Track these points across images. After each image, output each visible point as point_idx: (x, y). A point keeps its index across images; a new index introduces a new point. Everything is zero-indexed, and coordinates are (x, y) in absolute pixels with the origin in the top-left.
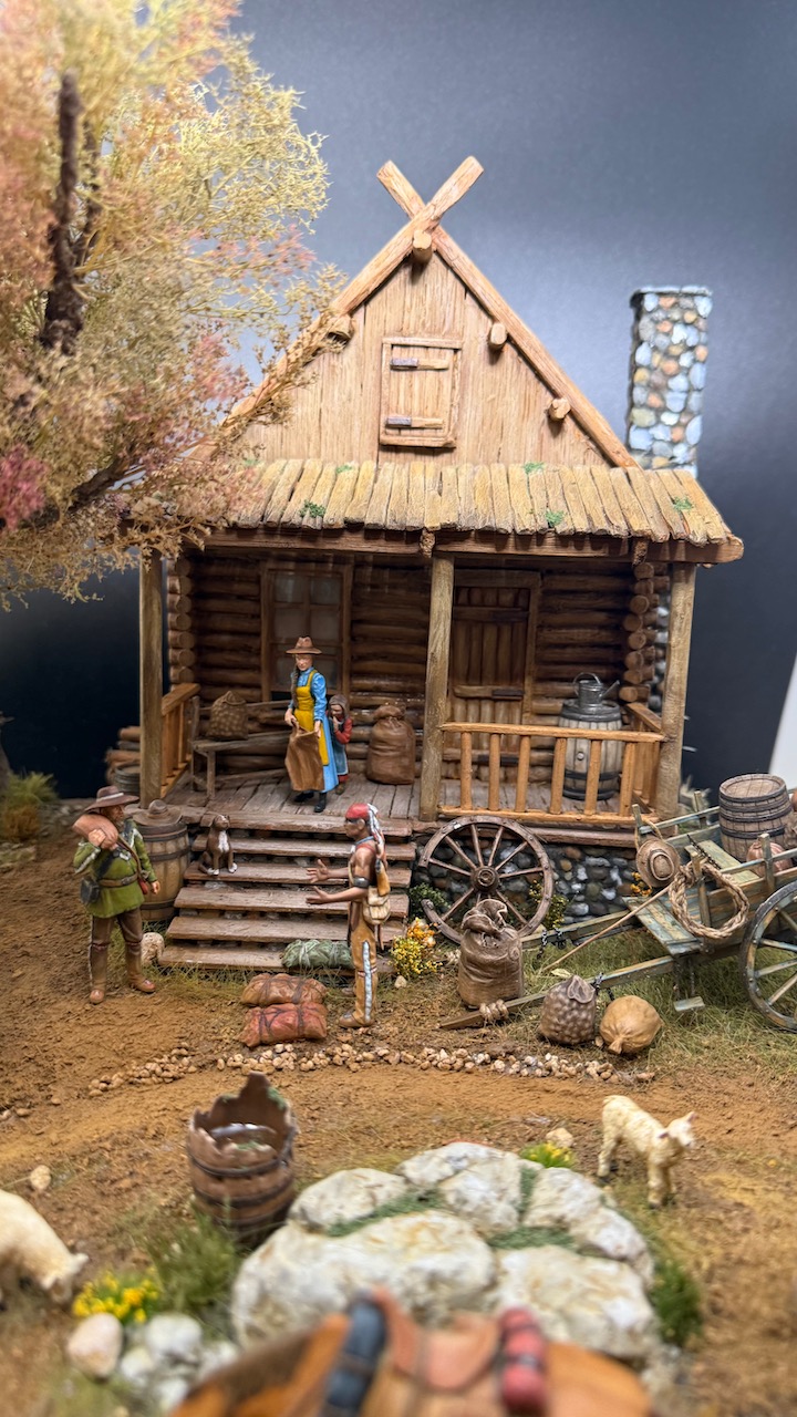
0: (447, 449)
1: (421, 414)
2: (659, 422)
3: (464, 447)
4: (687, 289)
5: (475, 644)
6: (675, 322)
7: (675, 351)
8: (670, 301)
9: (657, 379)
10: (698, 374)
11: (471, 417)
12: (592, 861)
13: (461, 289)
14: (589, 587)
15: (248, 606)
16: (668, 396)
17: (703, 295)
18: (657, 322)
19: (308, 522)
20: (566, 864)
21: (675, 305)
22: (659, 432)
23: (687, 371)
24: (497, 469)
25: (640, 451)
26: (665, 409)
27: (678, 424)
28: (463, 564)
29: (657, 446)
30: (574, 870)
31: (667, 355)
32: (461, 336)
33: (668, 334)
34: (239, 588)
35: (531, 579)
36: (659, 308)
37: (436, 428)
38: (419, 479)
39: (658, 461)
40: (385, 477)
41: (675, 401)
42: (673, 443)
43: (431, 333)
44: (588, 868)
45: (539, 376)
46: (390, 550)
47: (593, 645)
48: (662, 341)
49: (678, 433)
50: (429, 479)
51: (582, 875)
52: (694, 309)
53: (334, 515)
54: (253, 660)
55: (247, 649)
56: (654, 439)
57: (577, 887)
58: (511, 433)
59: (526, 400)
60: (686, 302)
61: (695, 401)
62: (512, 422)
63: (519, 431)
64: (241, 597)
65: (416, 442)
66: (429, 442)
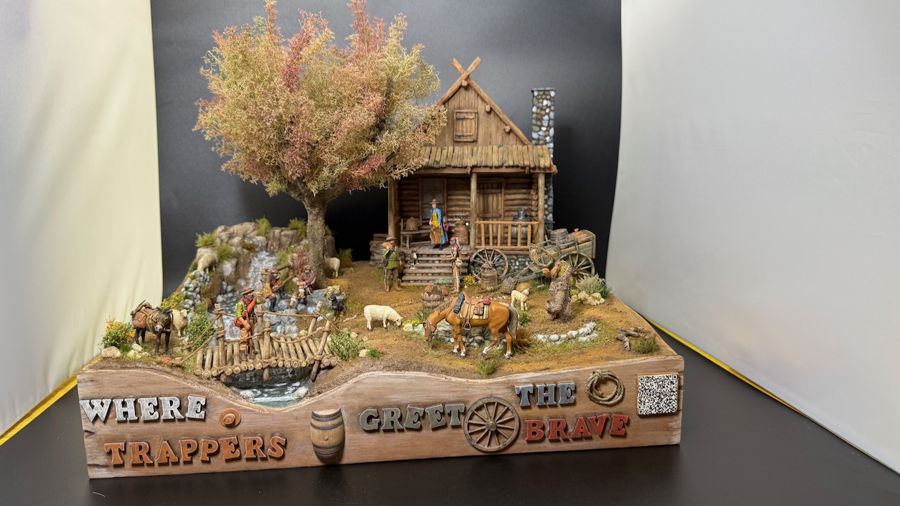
0: (475, 141)
1: (466, 132)
2: (540, 130)
3: (480, 140)
4: (547, 89)
5: (486, 201)
6: (543, 99)
7: (544, 108)
8: (542, 93)
9: (539, 117)
10: (552, 115)
11: (481, 132)
12: (520, 259)
13: (476, 95)
14: (520, 181)
15: (414, 192)
16: (543, 122)
17: (552, 90)
18: (538, 99)
19: (435, 166)
20: (513, 261)
21: (544, 94)
22: (541, 133)
23: (548, 114)
24: (490, 147)
25: (535, 139)
26: (542, 126)
27: (546, 130)
28: (480, 176)
29: (540, 137)
30: (515, 263)
31: (542, 109)
32: (477, 109)
33: (542, 103)
34: (413, 187)
35: (501, 180)
36: (538, 95)
37: (471, 136)
38: (466, 152)
39: (541, 142)
40: (456, 151)
41: (545, 123)
42: (545, 136)
43: (468, 108)
44: (519, 262)
45: (501, 119)
46: (459, 173)
47: (522, 199)
48: (540, 105)
49: (547, 133)
50: (469, 151)
51: (518, 264)
52: (550, 95)
53: (442, 163)
54: (417, 209)
55: (415, 205)
56: (539, 135)
57: (516, 267)
58: (493, 136)
59: (497, 126)
60: (547, 93)
61: (551, 123)
62: (494, 133)
63: (496, 136)
64: (413, 189)
65: (465, 140)
66: (469, 140)
